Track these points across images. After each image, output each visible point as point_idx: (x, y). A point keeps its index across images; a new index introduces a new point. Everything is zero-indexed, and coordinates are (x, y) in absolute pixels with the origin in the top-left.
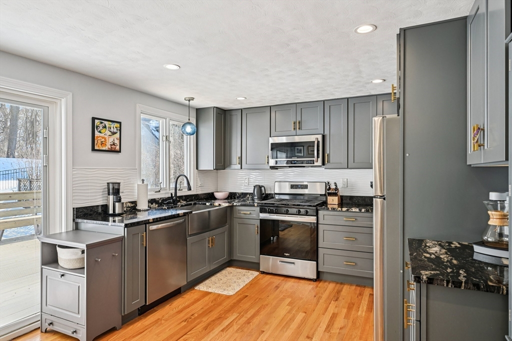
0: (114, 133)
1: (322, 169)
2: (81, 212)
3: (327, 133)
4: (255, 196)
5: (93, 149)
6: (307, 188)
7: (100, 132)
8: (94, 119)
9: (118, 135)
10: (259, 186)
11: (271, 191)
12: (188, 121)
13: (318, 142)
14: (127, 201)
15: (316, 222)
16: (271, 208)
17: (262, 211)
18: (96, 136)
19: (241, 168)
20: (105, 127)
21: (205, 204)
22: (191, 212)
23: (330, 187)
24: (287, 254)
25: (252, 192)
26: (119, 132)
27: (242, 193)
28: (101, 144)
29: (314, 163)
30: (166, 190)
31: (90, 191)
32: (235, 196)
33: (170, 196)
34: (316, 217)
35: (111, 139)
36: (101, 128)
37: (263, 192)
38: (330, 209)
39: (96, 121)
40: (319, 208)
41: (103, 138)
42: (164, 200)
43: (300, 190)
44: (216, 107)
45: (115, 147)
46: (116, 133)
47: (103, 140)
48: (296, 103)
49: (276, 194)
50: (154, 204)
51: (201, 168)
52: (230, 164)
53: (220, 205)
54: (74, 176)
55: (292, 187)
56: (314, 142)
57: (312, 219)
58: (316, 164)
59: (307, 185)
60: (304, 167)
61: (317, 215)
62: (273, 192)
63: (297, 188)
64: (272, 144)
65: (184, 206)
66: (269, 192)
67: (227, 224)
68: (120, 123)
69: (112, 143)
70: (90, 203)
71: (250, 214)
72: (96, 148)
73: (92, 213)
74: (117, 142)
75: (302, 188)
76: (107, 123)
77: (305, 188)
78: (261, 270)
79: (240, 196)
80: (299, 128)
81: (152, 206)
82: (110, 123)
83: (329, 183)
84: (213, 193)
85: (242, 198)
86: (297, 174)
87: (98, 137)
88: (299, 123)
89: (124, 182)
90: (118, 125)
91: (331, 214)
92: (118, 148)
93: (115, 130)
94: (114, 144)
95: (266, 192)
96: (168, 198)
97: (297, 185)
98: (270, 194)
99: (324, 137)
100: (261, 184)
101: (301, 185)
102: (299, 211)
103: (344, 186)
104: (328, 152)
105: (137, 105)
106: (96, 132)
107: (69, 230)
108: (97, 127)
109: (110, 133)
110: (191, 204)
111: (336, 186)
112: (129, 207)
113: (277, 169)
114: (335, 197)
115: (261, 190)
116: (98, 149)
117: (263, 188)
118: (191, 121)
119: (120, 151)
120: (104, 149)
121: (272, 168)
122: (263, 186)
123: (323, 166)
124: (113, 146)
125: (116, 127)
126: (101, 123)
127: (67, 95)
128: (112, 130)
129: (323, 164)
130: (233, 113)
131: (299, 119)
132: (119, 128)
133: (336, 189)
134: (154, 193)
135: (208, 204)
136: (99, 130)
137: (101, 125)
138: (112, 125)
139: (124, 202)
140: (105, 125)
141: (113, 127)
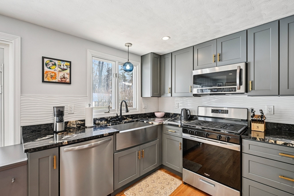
0: (64, 70)
1: (245, 96)
2: (29, 129)
3: (250, 60)
4: (182, 117)
5: (43, 81)
6: (227, 113)
7: (50, 68)
8: (43, 58)
9: (68, 71)
10: (185, 109)
11: (195, 113)
12: (127, 61)
13: (241, 70)
14: (77, 120)
15: (240, 150)
16: (192, 130)
17: (185, 131)
18: (45, 71)
19: (171, 96)
20: (55, 64)
21: (144, 122)
22: (118, 132)
23: (254, 115)
24: (207, 175)
25: (180, 113)
26: (69, 69)
27: (174, 114)
28: (51, 78)
29: (235, 91)
30: (116, 111)
31: (39, 113)
32: (169, 115)
33: (116, 115)
34: (240, 146)
35: (61, 74)
36: (51, 65)
37: (189, 114)
38: (259, 140)
39: (45, 60)
40: (243, 136)
41: (53, 73)
42: (112, 118)
43: (221, 114)
44: (153, 53)
45: (65, 80)
46: (66, 69)
47: (53, 74)
48: (216, 39)
49: (199, 116)
50: (103, 121)
51: (144, 96)
52: (164, 93)
53: (152, 123)
54: (22, 102)
55: (213, 111)
56: (236, 70)
57: (235, 147)
58: (238, 91)
59: (228, 111)
60: (225, 94)
61: (241, 144)
62: (196, 115)
63: (217, 113)
64: (194, 76)
65: (127, 123)
66: (194, 114)
67: (157, 138)
68: (70, 62)
69: (62, 77)
70: (39, 122)
71: (175, 132)
72: (45, 80)
73: (40, 130)
74: (67, 76)
75: (223, 113)
76: (56, 62)
77: (225, 113)
78: (183, 180)
79: (173, 115)
80: (220, 60)
81: (101, 123)
82: (60, 62)
83: (252, 110)
84: (154, 113)
85: (174, 117)
86: (218, 101)
87: (47, 72)
88: (220, 55)
89: (74, 106)
90: (69, 64)
91: (259, 145)
92: (68, 81)
93: (65, 67)
94: (64, 78)
95: (191, 114)
96: (114, 118)
97: (218, 110)
98: (194, 116)
99: (247, 65)
100: (187, 108)
101: (222, 110)
102: (220, 136)
103: (269, 113)
104: (252, 79)
105: (88, 50)
106: (45, 68)
107: (17, 144)
108: (46, 64)
109: (60, 70)
110: (134, 121)
111: (262, 113)
112: (78, 124)
113: (200, 96)
114: (260, 124)
115: (187, 113)
116: (47, 80)
117: (188, 111)
118: (130, 61)
119: (70, 83)
120: (54, 81)
121: (195, 95)
122: (188, 110)
123: (246, 94)
124: (63, 79)
125: (66, 65)
126: (51, 61)
127: (17, 38)
128: (62, 67)
129: (247, 91)
130: (166, 57)
131: (219, 52)
132: (69, 66)
133: (262, 116)
134: (104, 113)
135: (145, 122)
136: (48, 67)
137: (51, 63)
138: (62, 63)
139: (75, 120)
140: (55, 63)
141: (63, 65)
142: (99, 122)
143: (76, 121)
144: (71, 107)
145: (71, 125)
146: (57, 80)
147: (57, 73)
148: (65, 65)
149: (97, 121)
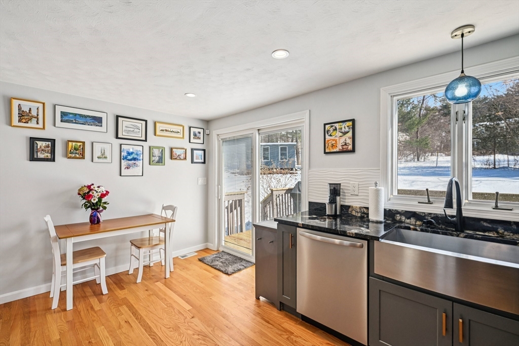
0: (345, 133)
5: (325, 153)
7: (331, 135)
8: (325, 125)
9: (350, 134)
14: (362, 206)
18: (326, 140)
20: (336, 129)
26: (352, 130)
28: (332, 147)
35: (342, 140)
36: (331, 131)
39: (327, 127)
41: (333, 140)
45: (347, 147)
46: (348, 132)
50: (413, 220)
54: (309, 177)
68: (353, 120)
69: (343, 144)
72: (327, 151)
74: (349, 141)
76: (337, 125)
81: (408, 221)
82: (341, 124)
87: (328, 141)
89: (359, 185)
90: (351, 123)
92: (350, 147)
93: (347, 129)
94: (346, 144)
105: (381, 90)
106: (327, 136)
108: (328, 131)
109: (341, 134)
112: (363, 213)
116: (329, 151)
120: (335, 150)
124: (345, 147)
125: (348, 127)
126: (332, 126)
127: (306, 113)
128: (343, 130)
132: (352, 126)
134: (416, 204)
136: (329, 134)
137: (332, 128)
138: (343, 125)
139: (358, 206)
140: (336, 127)
141: (345, 127)
142: (403, 218)
143: (360, 207)
144: (354, 185)
145: (354, 211)
146: (337, 150)
147: (338, 141)
148: (346, 127)
149: (399, 215)
